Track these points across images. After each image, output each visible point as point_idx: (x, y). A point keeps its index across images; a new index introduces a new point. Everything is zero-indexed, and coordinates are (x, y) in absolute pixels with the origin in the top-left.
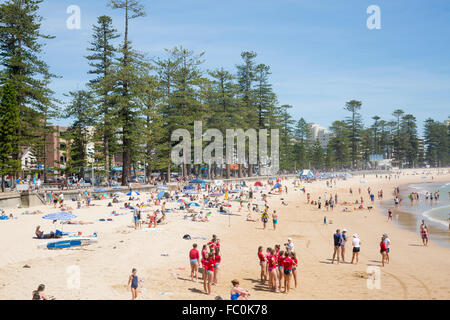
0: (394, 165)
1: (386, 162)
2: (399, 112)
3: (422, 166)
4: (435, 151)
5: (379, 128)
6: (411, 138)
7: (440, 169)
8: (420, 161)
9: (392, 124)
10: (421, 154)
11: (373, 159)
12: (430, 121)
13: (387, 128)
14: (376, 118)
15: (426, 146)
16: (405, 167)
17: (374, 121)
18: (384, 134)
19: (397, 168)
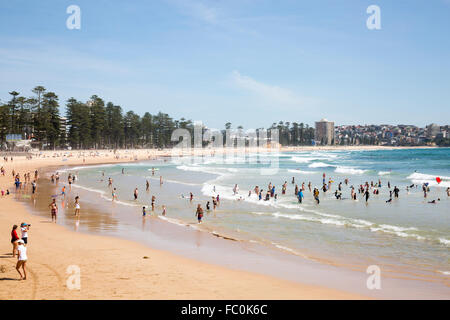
0: (33, 146)
1: (26, 143)
2: (40, 89)
3: (63, 147)
4: (78, 133)
5: (17, 105)
6: (53, 118)
7: (82, 152)
8: (61, 142)
9: (32, 101)
10: (63, 136)
11: (10, 139)
12: (73, 100)
13: (26, 106)
14: (15, 94)
15: (68, 127)
16: (45, 149)
17: (12, 96)
18: (24, 112)
19: (37, 150)
